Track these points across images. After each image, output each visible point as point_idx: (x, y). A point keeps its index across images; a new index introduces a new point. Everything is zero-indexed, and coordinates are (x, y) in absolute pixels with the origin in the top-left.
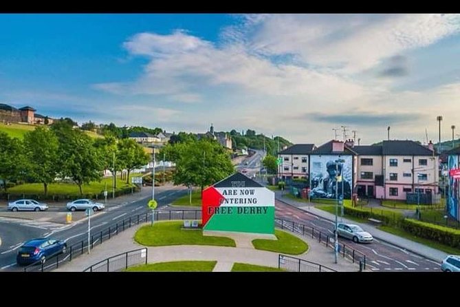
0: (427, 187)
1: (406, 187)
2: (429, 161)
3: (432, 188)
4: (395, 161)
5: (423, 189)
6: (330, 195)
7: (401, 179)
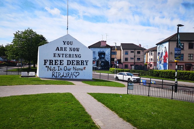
0: (140, 64)
1: (131, 64)
2: (141, 52)
3: (142, 64)
4: (127, 52)
5: (138, 65)
6: (100, 68)
7: (130, 60)
